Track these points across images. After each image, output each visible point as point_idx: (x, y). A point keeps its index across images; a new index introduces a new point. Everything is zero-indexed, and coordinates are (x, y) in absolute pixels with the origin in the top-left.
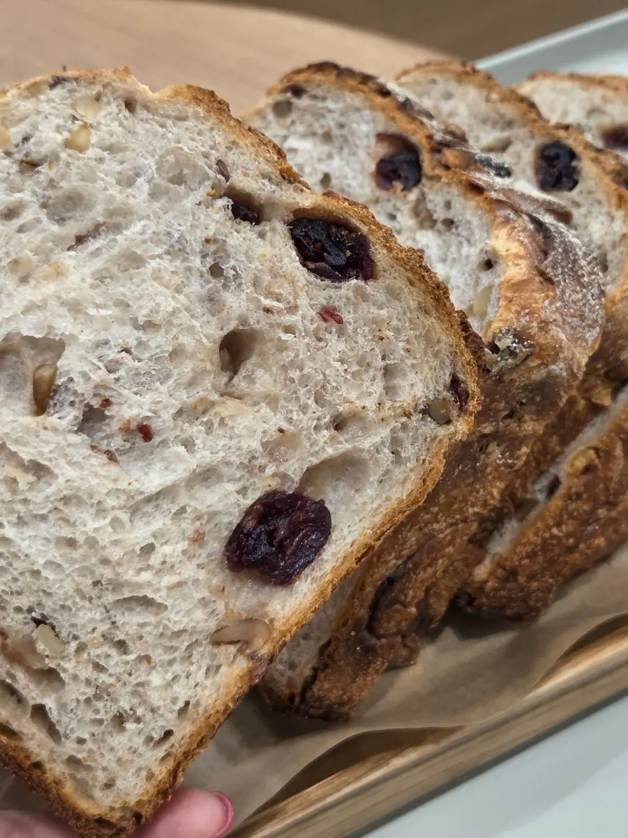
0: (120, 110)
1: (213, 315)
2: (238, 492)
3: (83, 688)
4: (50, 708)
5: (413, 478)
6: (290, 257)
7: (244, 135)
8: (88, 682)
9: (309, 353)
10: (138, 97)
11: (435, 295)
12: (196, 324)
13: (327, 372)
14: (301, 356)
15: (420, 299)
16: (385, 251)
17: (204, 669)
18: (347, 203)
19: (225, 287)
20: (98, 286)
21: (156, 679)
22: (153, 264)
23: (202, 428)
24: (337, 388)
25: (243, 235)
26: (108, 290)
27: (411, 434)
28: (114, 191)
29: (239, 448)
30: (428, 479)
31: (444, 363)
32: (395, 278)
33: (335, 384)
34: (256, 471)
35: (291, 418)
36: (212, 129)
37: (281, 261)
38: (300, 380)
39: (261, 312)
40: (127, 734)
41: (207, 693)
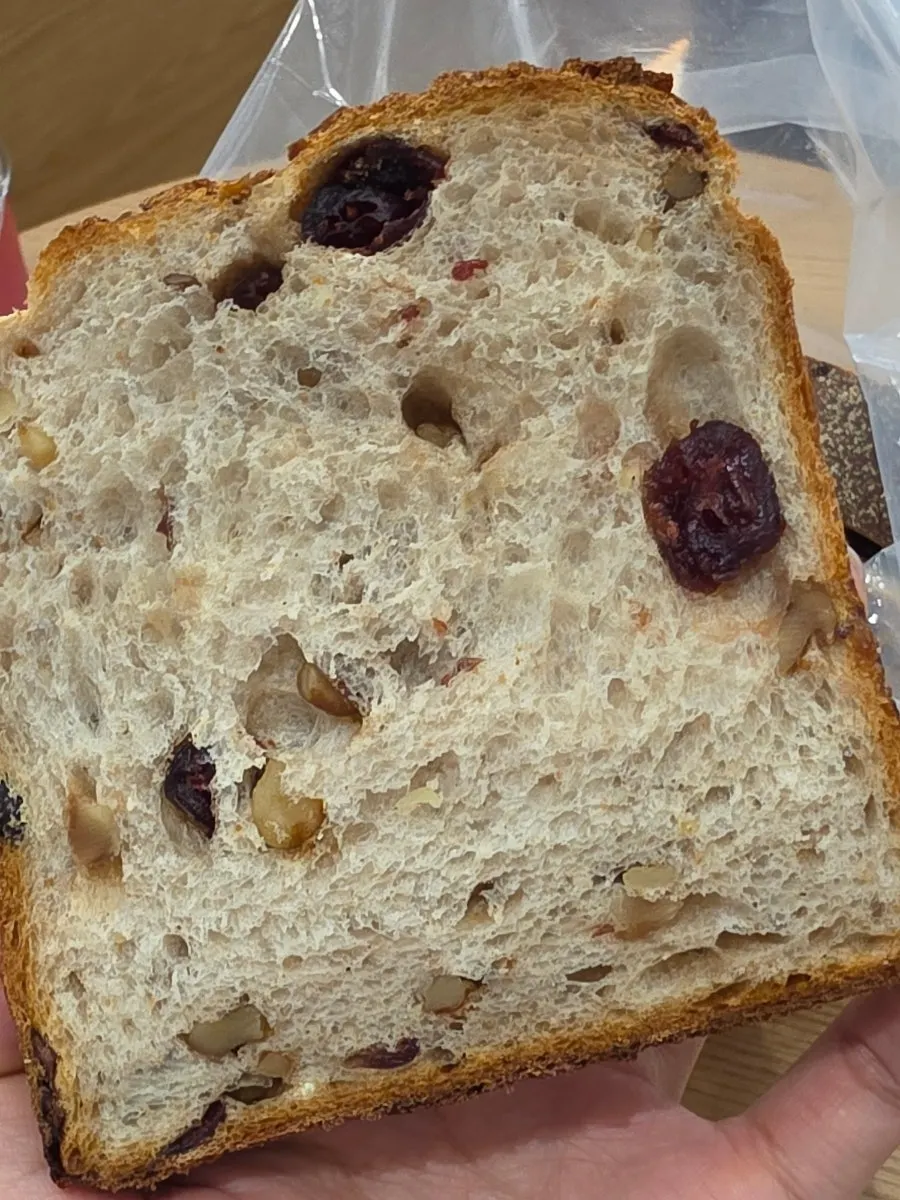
0: (26, 368)
1: (365, 416)
2: (617, 525)
3: (736, 874)
4: (735, 927)
5: (750, 272)
6: (350, 265)
7: (148, 222)
8: (734, 864)
9: (494, 320)
10: (21, 332)
11: (520, 87)
12: (365, 447)
13: (534, 310)
14: (493, 333)
15: (514, 112)
16: (417, 121)
17: (815, 705)
18: (320, 134)
19: (340, 377)
20: (239, 542)
21: (788, 778)
22: (253, 456)
23: (504, 522)
24: (564, 309)
25: (283, 314)
26: (251, 534)
27: (689, 242)
28: (127, 446)
29: (562, 490)
30: (765, 253)
31: (621, 134)
32: (463, 131)
33: (557, 310)
34: (605, 484)
35: (565, 395)
36: (116, 260)
37: (348, 281)
38: (524, 354)
39: (401, 352)
40: (832, 853)
41: (848, 721)
